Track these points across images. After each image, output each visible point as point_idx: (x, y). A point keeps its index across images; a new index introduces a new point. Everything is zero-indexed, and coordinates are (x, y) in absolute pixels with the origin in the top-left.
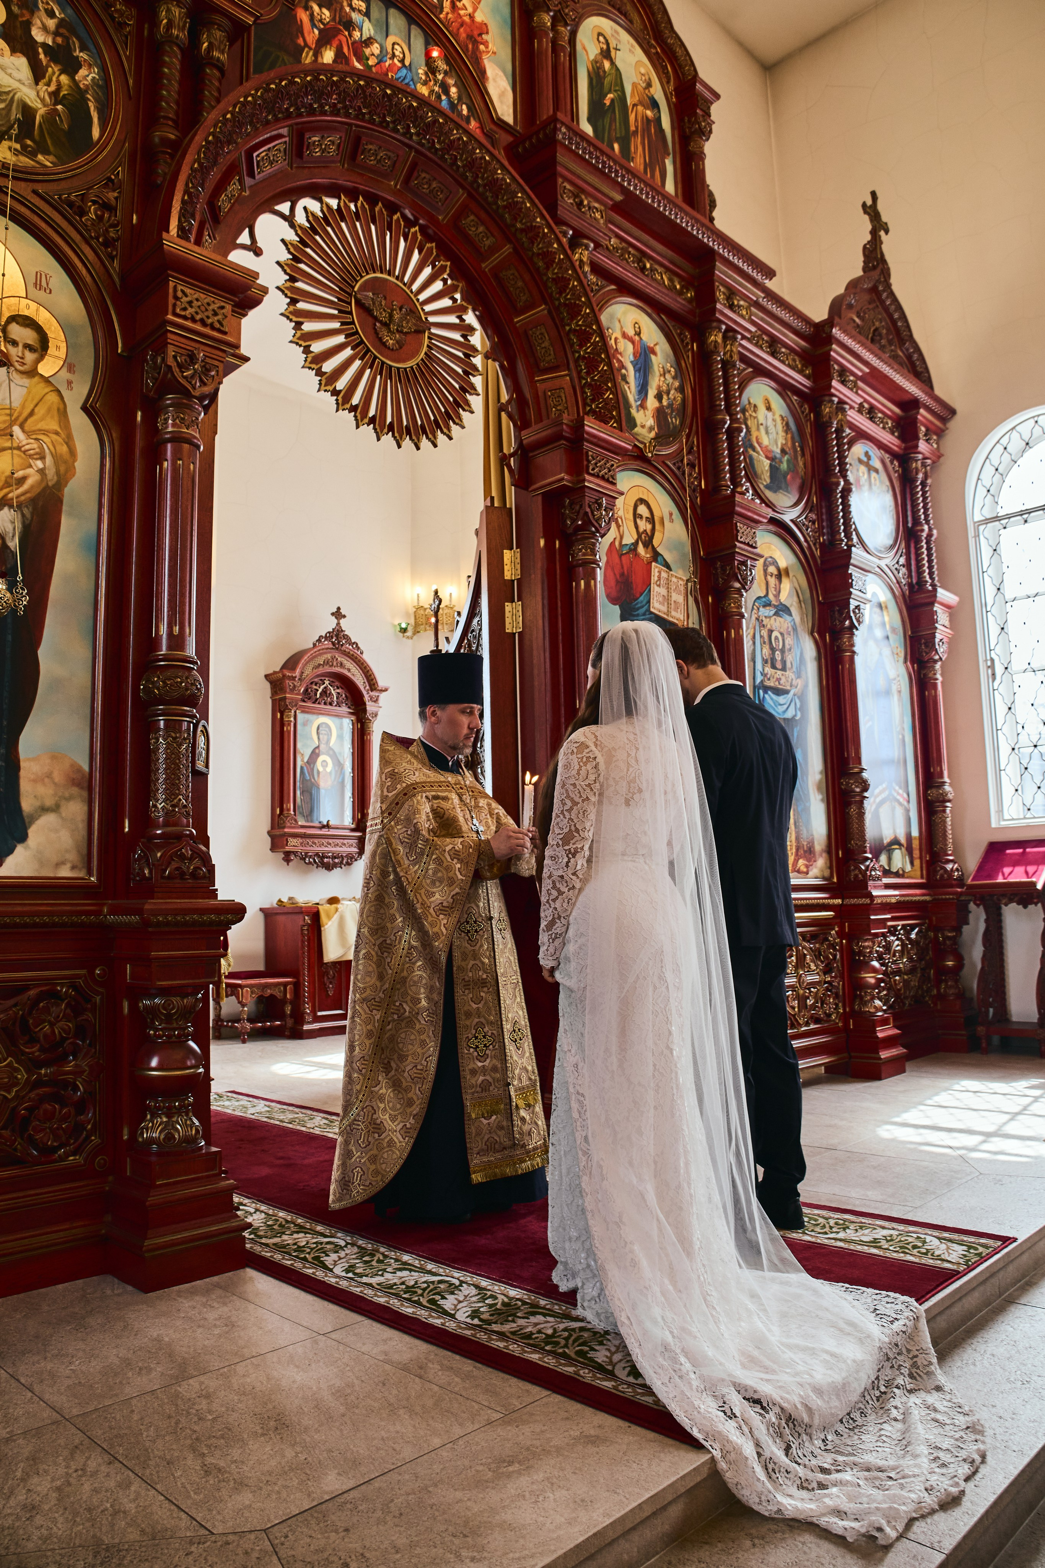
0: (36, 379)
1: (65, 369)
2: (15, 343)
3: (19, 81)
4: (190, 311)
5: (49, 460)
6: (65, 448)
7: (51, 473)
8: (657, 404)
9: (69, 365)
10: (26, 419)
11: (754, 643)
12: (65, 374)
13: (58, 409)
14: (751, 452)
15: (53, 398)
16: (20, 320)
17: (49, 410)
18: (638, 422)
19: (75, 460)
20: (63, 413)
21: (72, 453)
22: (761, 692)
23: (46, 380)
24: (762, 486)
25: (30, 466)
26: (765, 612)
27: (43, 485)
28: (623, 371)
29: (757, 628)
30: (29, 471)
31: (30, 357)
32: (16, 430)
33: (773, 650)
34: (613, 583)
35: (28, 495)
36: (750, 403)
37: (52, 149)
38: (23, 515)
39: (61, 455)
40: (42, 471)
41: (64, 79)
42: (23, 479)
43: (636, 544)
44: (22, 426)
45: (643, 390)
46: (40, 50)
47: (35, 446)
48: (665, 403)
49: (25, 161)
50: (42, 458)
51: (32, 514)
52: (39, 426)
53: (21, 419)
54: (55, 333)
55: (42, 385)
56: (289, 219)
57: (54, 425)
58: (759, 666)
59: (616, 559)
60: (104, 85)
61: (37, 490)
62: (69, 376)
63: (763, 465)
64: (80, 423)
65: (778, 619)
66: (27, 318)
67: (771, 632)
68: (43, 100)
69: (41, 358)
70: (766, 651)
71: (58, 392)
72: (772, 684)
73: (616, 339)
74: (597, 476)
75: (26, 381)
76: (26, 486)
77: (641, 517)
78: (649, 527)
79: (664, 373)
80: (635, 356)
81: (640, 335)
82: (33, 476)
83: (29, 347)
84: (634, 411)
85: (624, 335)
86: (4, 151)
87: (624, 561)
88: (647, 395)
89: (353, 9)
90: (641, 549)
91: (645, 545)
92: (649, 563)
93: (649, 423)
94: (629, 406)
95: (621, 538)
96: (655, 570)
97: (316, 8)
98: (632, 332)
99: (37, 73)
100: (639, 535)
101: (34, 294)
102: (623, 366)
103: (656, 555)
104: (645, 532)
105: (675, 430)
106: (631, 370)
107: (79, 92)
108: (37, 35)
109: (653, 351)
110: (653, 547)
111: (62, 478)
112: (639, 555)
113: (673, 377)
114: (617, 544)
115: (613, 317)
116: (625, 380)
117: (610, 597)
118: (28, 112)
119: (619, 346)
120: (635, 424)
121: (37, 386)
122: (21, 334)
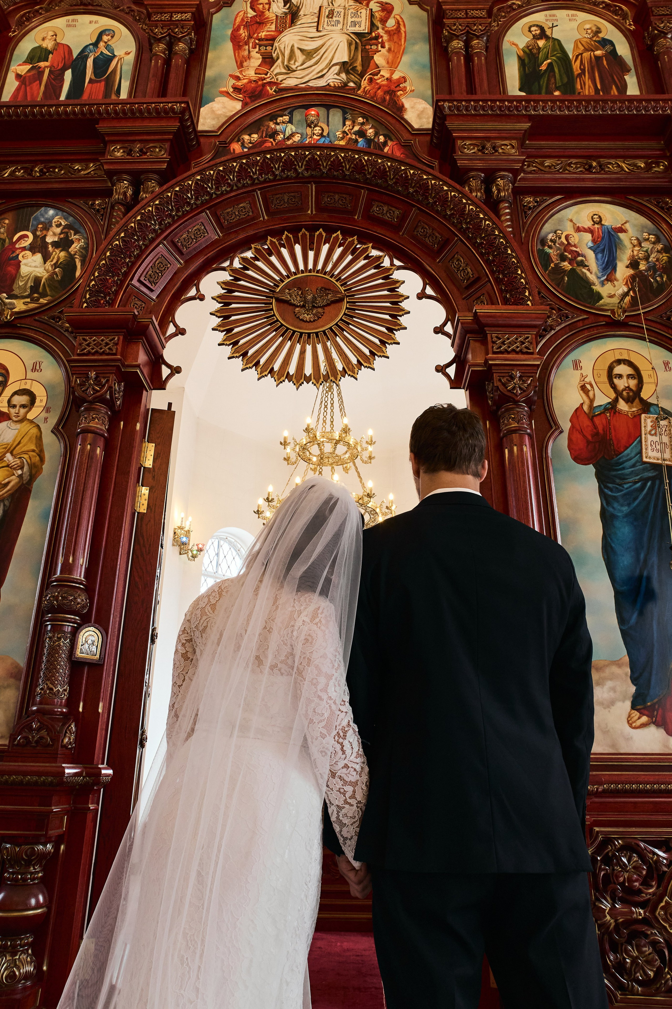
0: (25, 422)
1: (44, 411)
2: (14, 406)
3: (35, 267)
4: (88, 348)
5: (26, 468)
6: (38, 458)
7: (26, 476)
8: (631, 272)
9: (47, 409)
10: (15, 448)
12: (44, 415)
13: (36, 436)
15: (34, 431)
16: (20, 393)
17: (30, 438)
18: (604, 295)
19: (42, 464)
20: (39, 439)
21: (42, 460)
23: (31, 422)
25: (14, 475)
27: (20, 484)
28: (580, 258)
30: (13, 477)
31: (22, 411)
32: (8, 455)
34: (581, 444)
35: (10, 492)
37: (49, 293)
38: (4, 505)
39: (34, 464)
40: (20, 476)
41: (63, 254)
42: (9, 483)
43: (616, 401)
44: (12, 453)
45: (609, 266)
46: (50, 246)
47: (18, 462)
48: (642, 267)
49: (31, 305)
50: (22, 468)
51: (10, 503)
52: (23, 450)
53: (12, 448)
54: (41, 394)
55: (29, 425)
56: (228, 269)
57: (33, 447)
59: (586, 422)
60: (85, 248)
61: (15, 488)
62: (46, 415)
64: (49, 439)
66: (24, 390)
68: (47, 271)
69: (30, 409)
71: (38, 427)
73: (567, 237)
74: (506, 352)
75: (18, 426)
76: (8, 488)
77: (620, 376)
78: (633, 383)
79: (640, 244)
80: (594, 241)
81: (600, 222)
82: (14, 480)
83: (23, 406)
84: (597, 288)
85: (578, 230)
86: (20, 306)
87: (596, 420)
88: (614, 269)
89: (278, 124)
90: (622, 406)
91: (628, 400)
92: (637, 418)
93: (620, 291)
94: (588, 284)
95: (592, 401)
96: (647, 421)
97: (246, 137)
98: (588, 224)
99: (46, 258)
100: (618, 394)
101: (30, 375)
102: (579, 254)
103: (646, 407)
104: (628, 388)
105: (661, 287)
106: (591, 255)
107: (71, 258)
108: (49, 239)
109: (621, 230)
110: (642, 400)
111: (33, 477)
112: (620, 412)
113: (654, 243)
114: (585, 408)
115: (560, 221)
116: (582, 264)
117: (579, 459)
118: (37, 280)
119: (572, 241)
120: (600, 297)
121: (25, 427)
122: (19, 400)
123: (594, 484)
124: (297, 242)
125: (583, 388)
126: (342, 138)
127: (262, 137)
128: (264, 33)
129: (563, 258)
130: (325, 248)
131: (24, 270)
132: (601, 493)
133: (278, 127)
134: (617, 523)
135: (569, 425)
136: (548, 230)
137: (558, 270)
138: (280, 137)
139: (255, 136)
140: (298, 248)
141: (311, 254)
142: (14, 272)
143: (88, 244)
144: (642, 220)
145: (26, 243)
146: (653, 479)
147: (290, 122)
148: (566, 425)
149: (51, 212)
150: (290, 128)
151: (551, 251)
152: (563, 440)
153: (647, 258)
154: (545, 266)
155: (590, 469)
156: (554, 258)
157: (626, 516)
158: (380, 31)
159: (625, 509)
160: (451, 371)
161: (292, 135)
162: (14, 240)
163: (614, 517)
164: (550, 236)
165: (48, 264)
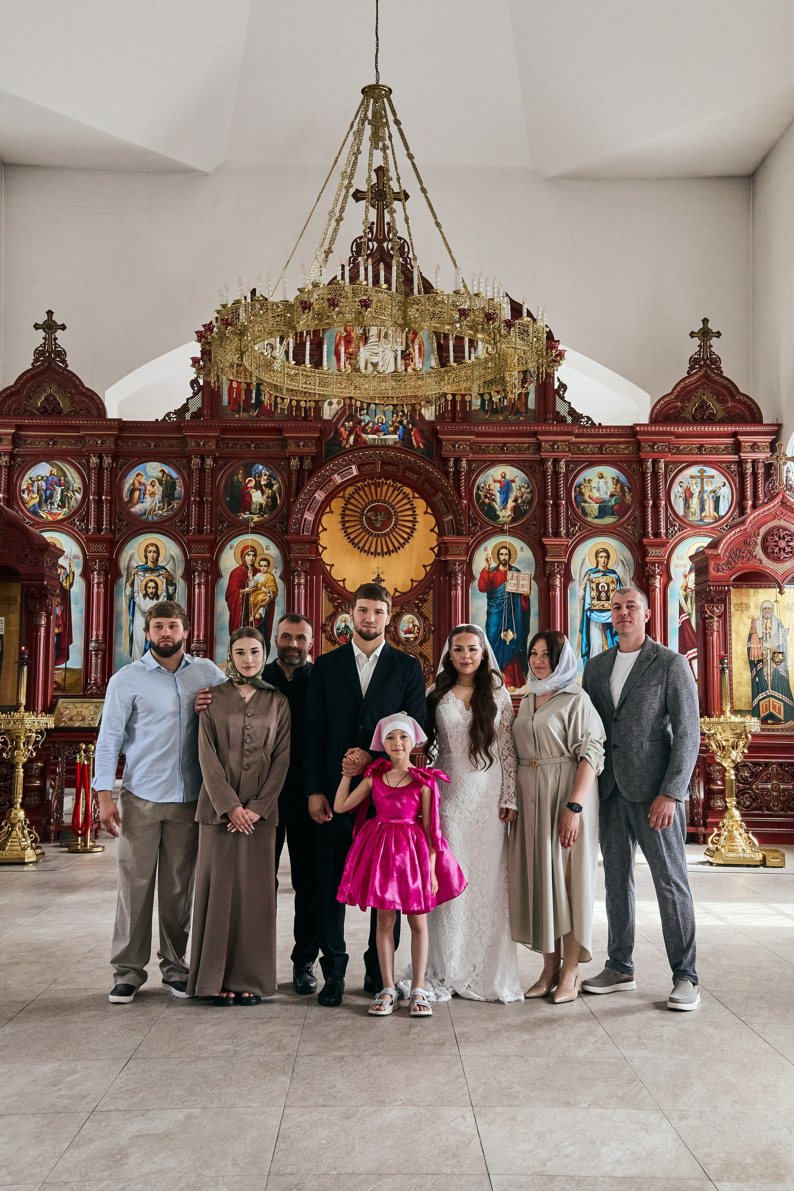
0: (268, 573)
2: (262, 566)
3: (259, 498)
4: (297, 551)
6: (275, 589)
7: (272, 597)
8: (514, 504)
10: (265, 584)
11: (585, 591)
14: (583, 504)
15: (272, 577)
16: (263, 560)
17: (271, 580)
18: (501, 516)
19: (278, 592)
20: (274, 580)
21: (277, 589)
22: (589, 613)
23: (270, 573)
24: (589, 519)
25: (267, 596)
26: (592, 576)
27: (270, 600)
28: (493, 497)
29: (588, 584)
31: (266, 568)
33: (600, 592)
34: (483, 583)
35: (267, 603)
36: (585, 480)
39: (275, 591)
40: (270, 597)
41: (270, 491)
44: (264, 587)
45: (505, 501)
47: (268, 590)
48: (519, 501)
49: (261, 518)
50: (270, 593)
51: (268, 608)
52: (269, 585)
54: (271, 560)
56: (343, 497)
57: (272, 584)
58: (588, 600)
59: (486, 575)
60: (280, 488)
63: (593, 508)
64: (279, 582)
65: (605, 577)
67: (598, 585)
68: (265, 500)
69: (269, 567)
70: (594, 594)
71: (273, 575)
72: (598, 608)
73: (489, 485)
74: (453, 555)
75: (265, 575)
77: (502, 554)
78: (507, 557)
79: (520, 488)
80: (501, 488)
81: (504, 477)
82: (268, 598)
83: (265, 566)
84: (498, 513)
85: (495, 481)
86: (256, 518)
87: (490, 574)
88: (507, 502)
89: (361, 415)
90: (501, 567)
91: (504, 565)
92: (506, 572)
93: (508, 514)
94: (495, 510)
95: (489, 565)
96: (509, 574)
97: (347, 424)
98: (499, 478)
99: (263, 493)
100: (500, 562)
101: (266, 552)
102: (493, 495)
103: (511, 568)
104: (505, 560)
105: (526, 511)
106: (498, 495)
107: (274, 493)
108: (263, 483)
109: (513, 481)
110: (509, 565)
111: (275, 597)
112: (500, 570)
113: (526, 489)
114: (487, 569)
115: (487, 476)
116: (494, 500)
117: (481, 590)
118: (261, 505)
119: (491, 487)
120: (499, 517)
121: (268, 575)
122: (263, 563)
123: (486, 600)
124: (372, 483)
125: (487, 560)
126: (392, 426)
127: (353, 424)
128: (351, 350)
129: (486, 497)
130: (385, 488)
131: (254, 499)
132: (488, 604)
133: (362, 417)
134: (492, 616)
135: (479, 576)
136: (481, 481)
137: (483, 503)
138: (363, 424)
139: (351, 423)
140: (373, 487)
141: (379, 489)
142: (249, 500)
143: (280, 485)
144: (524, 475)
145: (252, 484)
146: (509, 598)
147: (367, 414)
148: (477, 575)
149: (261, 467)
150: (367, 418)
151: (480, 493)
152: (476, 583)
153: (522, 497)
154: (478, 501)
155: (485, 594)
156: (482, 497)
157: (496, 613)
158: (411, 349)
159: (496, 610)
160: (436, 550)
161: (368, 423)
162: (247, 482)
163: (491, 613)
164: (482, 485)
165: (265, 497)
